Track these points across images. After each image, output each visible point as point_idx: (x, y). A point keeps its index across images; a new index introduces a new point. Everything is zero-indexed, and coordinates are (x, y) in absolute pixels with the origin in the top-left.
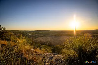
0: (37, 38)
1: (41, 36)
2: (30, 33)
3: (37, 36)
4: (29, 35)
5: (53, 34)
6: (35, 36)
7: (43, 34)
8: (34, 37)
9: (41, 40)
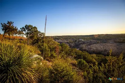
0: (92, 45)
1: (98, 43)
2: (83, 39)
3: (92, 42)
4: (82, 41)
5: (117, 39)
6: (89, 42)
7: (101, 39)
8: (88, 44)
9: (97, 48)
